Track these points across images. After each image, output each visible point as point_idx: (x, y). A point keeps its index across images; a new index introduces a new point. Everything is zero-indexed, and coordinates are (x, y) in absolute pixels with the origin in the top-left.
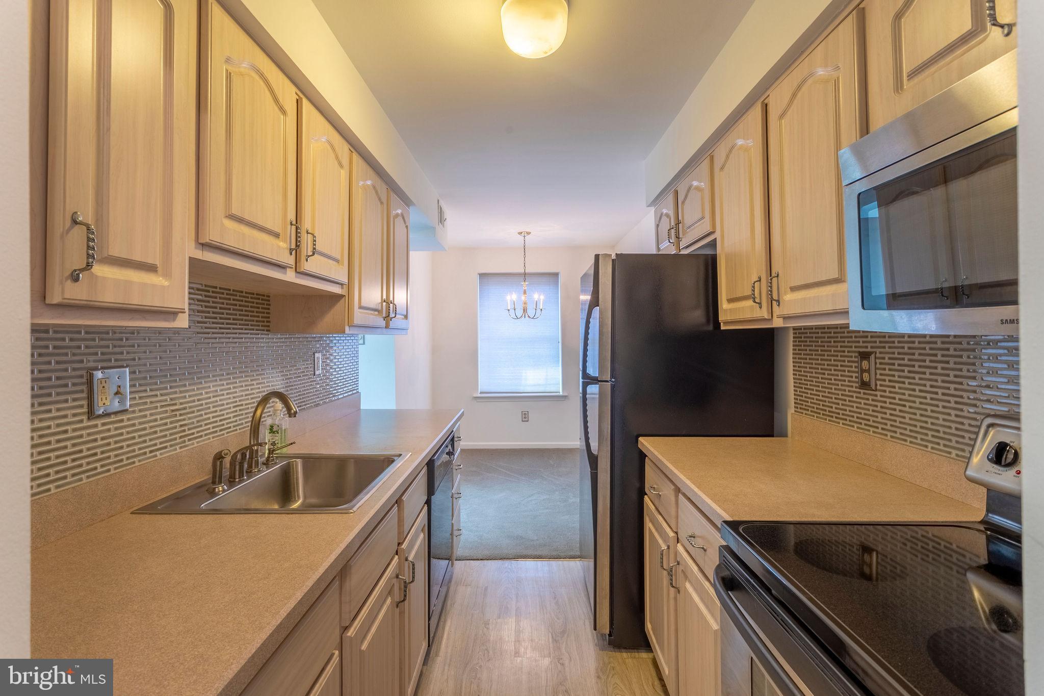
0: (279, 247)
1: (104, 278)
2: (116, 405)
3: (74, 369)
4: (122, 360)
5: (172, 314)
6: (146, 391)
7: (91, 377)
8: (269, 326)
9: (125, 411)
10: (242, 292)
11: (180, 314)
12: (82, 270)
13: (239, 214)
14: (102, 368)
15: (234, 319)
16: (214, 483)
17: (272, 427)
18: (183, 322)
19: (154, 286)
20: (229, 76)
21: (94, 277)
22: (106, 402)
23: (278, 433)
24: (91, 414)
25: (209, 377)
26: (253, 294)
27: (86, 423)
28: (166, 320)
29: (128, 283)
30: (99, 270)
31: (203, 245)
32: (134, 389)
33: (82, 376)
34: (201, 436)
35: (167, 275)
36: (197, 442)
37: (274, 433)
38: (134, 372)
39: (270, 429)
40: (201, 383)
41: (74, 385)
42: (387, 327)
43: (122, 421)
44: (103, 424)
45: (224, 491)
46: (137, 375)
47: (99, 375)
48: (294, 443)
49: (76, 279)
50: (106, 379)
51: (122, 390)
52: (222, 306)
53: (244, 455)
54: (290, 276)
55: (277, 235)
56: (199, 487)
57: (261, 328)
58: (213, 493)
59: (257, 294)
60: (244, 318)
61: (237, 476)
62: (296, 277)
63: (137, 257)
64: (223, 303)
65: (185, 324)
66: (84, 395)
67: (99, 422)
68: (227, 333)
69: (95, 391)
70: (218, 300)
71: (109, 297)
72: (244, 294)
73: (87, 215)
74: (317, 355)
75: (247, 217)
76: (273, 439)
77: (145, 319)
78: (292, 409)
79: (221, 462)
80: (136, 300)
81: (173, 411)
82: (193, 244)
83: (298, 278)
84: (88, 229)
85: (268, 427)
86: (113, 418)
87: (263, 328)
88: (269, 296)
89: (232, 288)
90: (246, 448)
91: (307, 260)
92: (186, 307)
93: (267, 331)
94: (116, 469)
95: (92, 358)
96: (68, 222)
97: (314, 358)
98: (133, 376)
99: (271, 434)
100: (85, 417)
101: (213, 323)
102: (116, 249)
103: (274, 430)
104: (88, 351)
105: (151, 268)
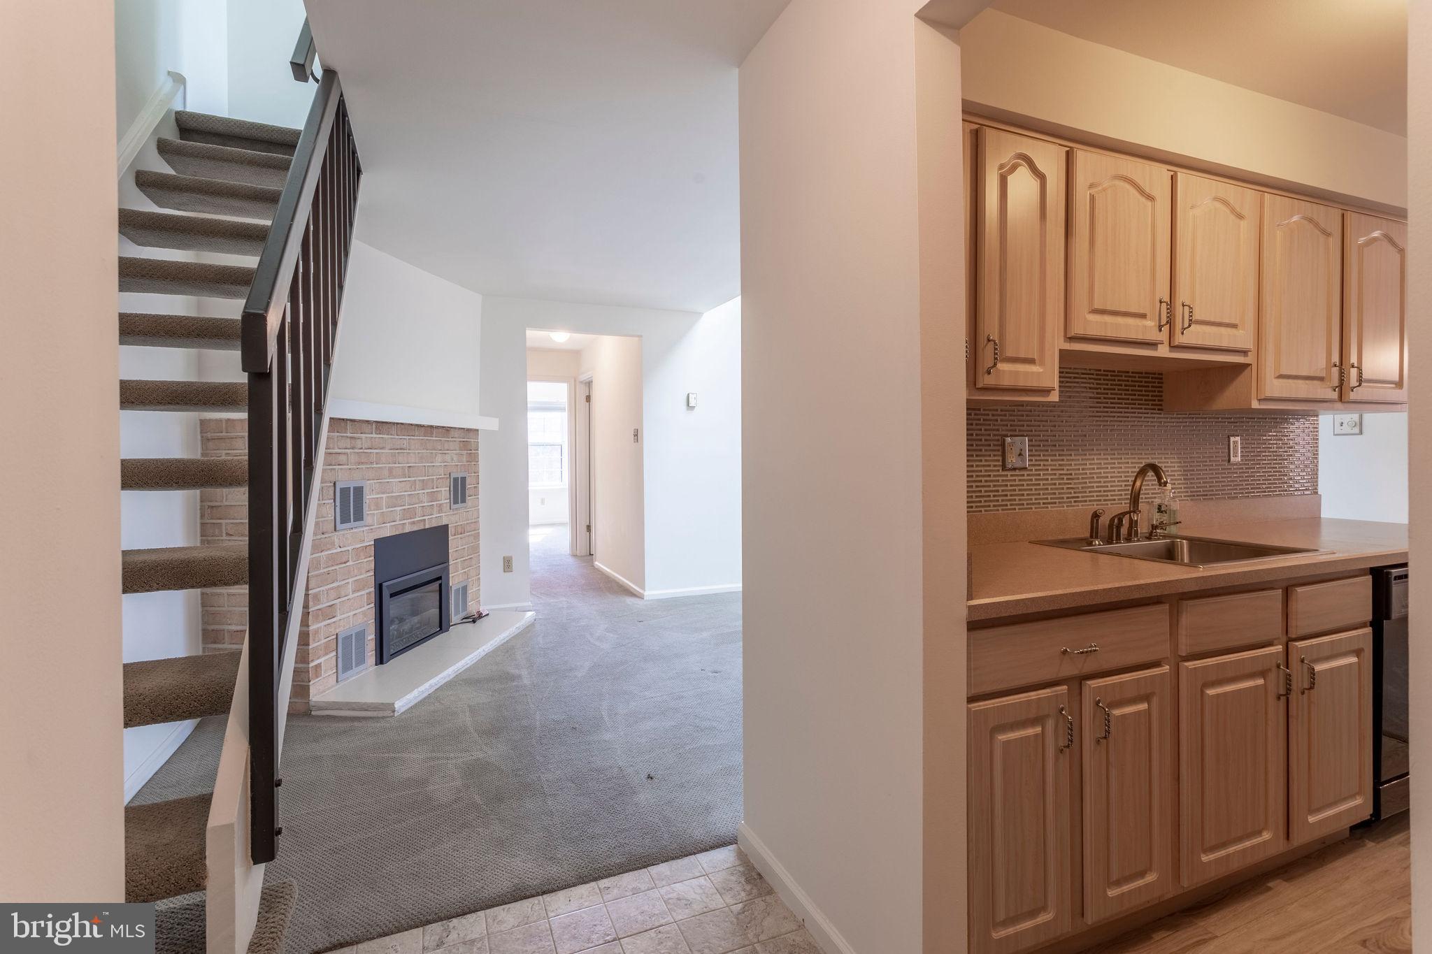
0: (1145, 327)
1: (1003, 371)
2: (1019, 465)
3: (994, 435)
4: (1024, 431)
5: (1047, 391)
6: (1040, 455)
7: (1004, 441)
8: (1161, 405)
9: (1025, 468)
10: (1128, 372)
11: (1052, 392)
12: (992, 367)
13: (1101, 307)
14: (1011, 436)
15: (1119, 399)
16: (1091, 537)
17: (1160, 506)
18: (1054, 397)
19: (1033, 373)
20: (1092, 198)
21: (998, 371)
22: (1012, 460)
23: (1166, 513)
24: (1004, 467)
25: (1093, 450)
26: (1142, 373)
27: (1001, 473)
28: (1043, 396)
29: (1017, 373)
30: (1000, 366)
31: (1070, 338)
32: (1031, 453)
33: (998, 440)
34: (1086, 501)
35: (1042, 364)
36: (1082, 505)
37: (1162, 512)
38: (1032, 441)
39: (1159, 509)
40: (1086, 455)
41: (994, 445)
42: (1341, 398)
43: (1023, 475)
44: (1012, 475)
45: (1099, 545)
46: (1034, 443)
47: (1008, 440)
48: (1180, 522)
49: (989, 373)
50: (1012, 444)
51: (1023, 453)
52: (1107, 387)
53: (1120, 521)
54: (1163, 352)
55: (1143, 316)
56: (1082, 540)
57: (1150, 407)
58: (1090, 544)
59: (1146, 373)
60: (1131, 397)
61: (1114, 538)
62: (1170, 351)
63: (1022, 355)
64: (1107, 385)
65: (1057, 399)
66: (1000, 453)
67: (1009, 473)
68: (1111, 412)
69: (1006, 451)
70: (1102, 382)
71: (1006, 382)
72: (1130, 374)
73: (995, 336)
74: (1232, 439)
75: (1109, 308)
76: (1160, 519)
77: (1028, 395)
78: (1162, 478)
79: (1097, 520)
80: (1022, 383)
81: (1061, 474)
82: (1062, 339)
83: (1174, 352)
84: (995, 343)
85: (1157, 507)
86: (1017, 472)
87: (1153, 407)
88: (1162, 374)
89: (1116, 370)
90: (1124, 514)
91: (1183, 333)
92: (1056, 385)
93: (1159, 410)
94: (1019, 509)
95: (1004, 428)
96: (986, 340)
97: (1229, 441)
98: (1031, 443)
99: (1159, 514)
100: (1000, 469)
101: (1097, 403)
102: (1010, 353)
103: (1163, 509)
104: (1002, 423)
105: (1031, 361)
